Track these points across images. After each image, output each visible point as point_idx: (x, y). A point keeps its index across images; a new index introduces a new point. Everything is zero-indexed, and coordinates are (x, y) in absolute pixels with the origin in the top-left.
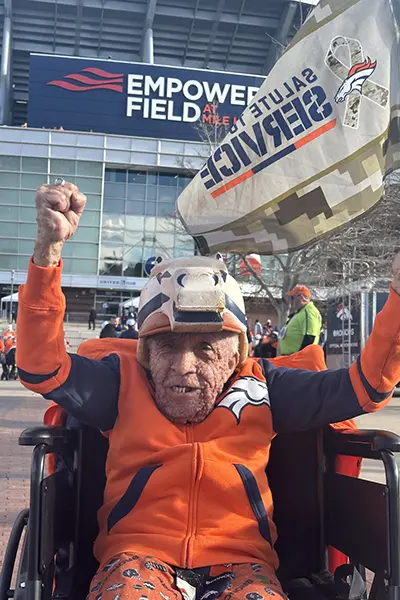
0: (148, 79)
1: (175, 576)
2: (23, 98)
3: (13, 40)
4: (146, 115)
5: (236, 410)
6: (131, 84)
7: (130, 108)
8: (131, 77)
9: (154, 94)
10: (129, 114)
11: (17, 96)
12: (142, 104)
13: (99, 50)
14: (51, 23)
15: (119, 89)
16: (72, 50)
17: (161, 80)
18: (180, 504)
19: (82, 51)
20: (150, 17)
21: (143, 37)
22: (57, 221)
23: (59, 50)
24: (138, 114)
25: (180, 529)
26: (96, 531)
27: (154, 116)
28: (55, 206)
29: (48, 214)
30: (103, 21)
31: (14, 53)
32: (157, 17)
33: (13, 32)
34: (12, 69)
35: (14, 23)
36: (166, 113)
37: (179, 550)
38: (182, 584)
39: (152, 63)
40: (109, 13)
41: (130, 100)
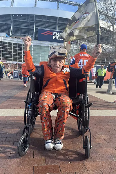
0: (57, 33)
1: (52, 94)
2: (37, 36)
3: (35, 26)
4: (56, 39)
5: (64, 72)
6: (54, 34)
7: (54, 38)
8: (54, 33)
9: (57, 35)
10: (54, 39)
11: (36, 35)
12: (55, 37)
13: (49, 28)
14: (41, 24)
15: (52, 35)
16: (45, 28)
17: (59, 33)
18: (54, 85)
19: (46, 28)
20: (57, 23)
21: (56, 26)
22: (27, 43)
23: (43, 28)
24: (55, 39)
25: (54, 88)
26: (42, 89)
27: (57, 39)
28: (26, 40)
29: (25, 42)
30: (50, 23)
31: (36, 29)
32: (58, 23)
33: (36, 25)
34: (35, 31)
35: (36, 24)
36: (59, 39)
37: (53, 91)
38: (53, 95)
39: (57, 30)
40: (51, 22)
41: (54, 36)
